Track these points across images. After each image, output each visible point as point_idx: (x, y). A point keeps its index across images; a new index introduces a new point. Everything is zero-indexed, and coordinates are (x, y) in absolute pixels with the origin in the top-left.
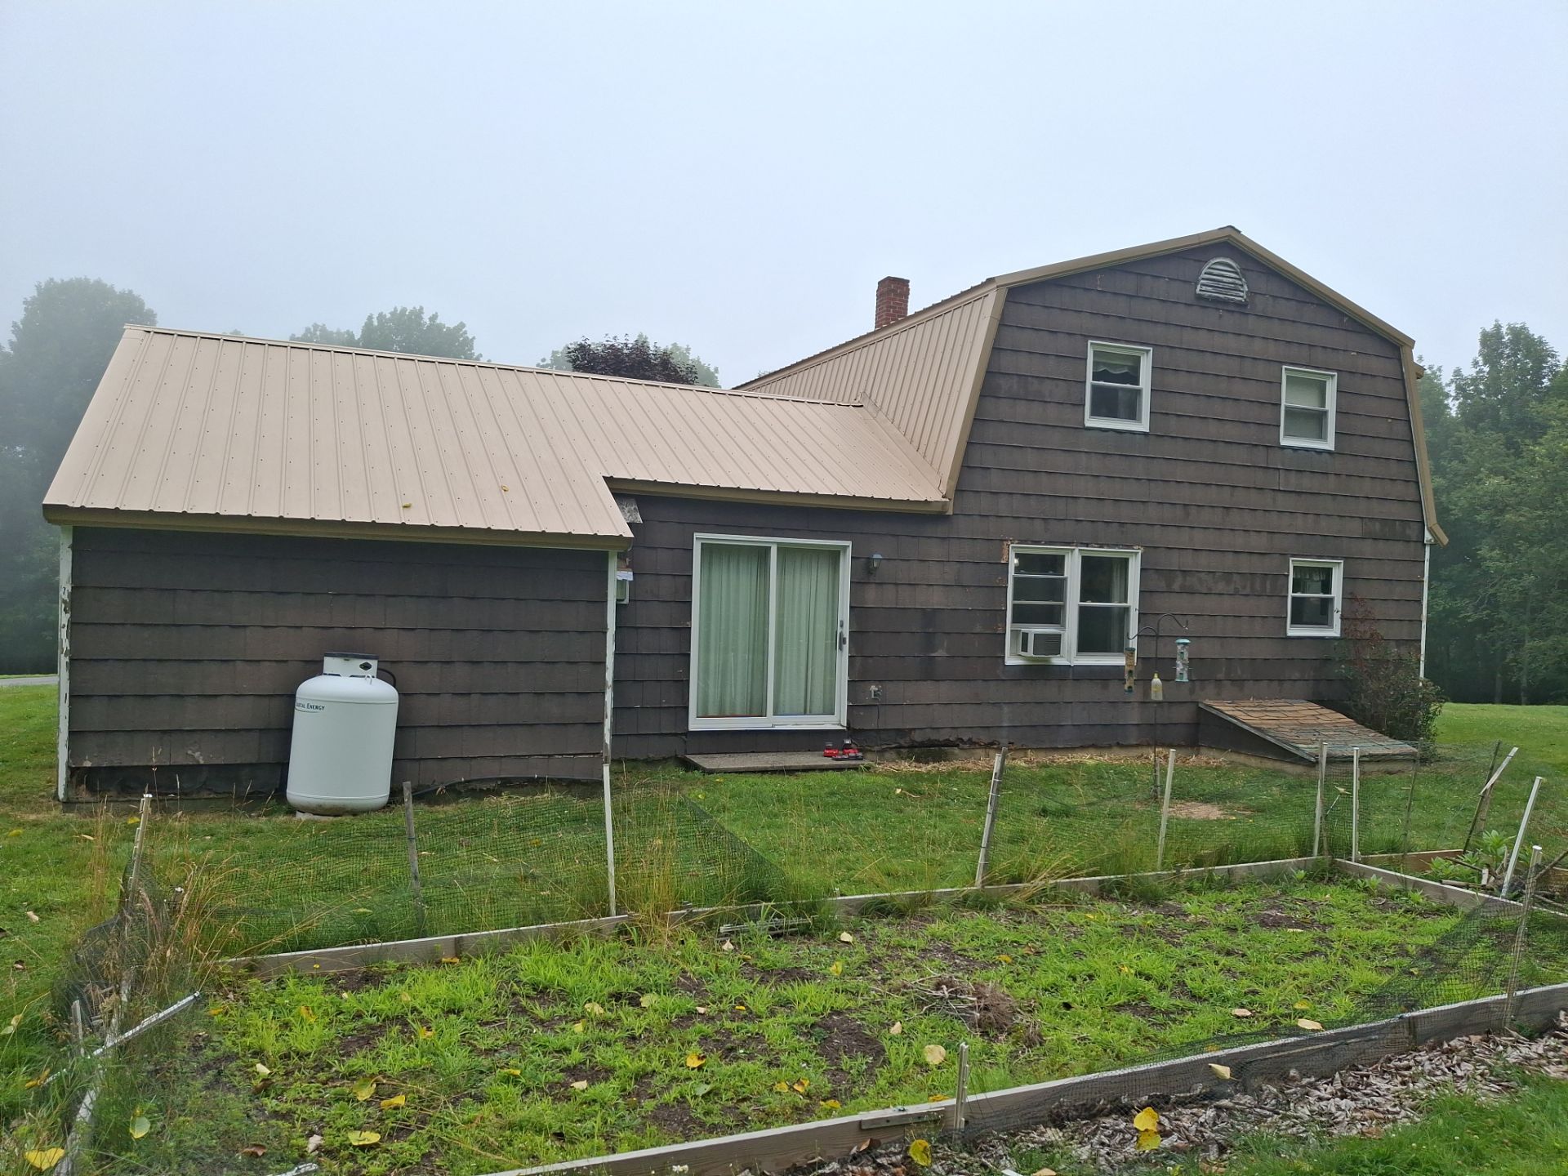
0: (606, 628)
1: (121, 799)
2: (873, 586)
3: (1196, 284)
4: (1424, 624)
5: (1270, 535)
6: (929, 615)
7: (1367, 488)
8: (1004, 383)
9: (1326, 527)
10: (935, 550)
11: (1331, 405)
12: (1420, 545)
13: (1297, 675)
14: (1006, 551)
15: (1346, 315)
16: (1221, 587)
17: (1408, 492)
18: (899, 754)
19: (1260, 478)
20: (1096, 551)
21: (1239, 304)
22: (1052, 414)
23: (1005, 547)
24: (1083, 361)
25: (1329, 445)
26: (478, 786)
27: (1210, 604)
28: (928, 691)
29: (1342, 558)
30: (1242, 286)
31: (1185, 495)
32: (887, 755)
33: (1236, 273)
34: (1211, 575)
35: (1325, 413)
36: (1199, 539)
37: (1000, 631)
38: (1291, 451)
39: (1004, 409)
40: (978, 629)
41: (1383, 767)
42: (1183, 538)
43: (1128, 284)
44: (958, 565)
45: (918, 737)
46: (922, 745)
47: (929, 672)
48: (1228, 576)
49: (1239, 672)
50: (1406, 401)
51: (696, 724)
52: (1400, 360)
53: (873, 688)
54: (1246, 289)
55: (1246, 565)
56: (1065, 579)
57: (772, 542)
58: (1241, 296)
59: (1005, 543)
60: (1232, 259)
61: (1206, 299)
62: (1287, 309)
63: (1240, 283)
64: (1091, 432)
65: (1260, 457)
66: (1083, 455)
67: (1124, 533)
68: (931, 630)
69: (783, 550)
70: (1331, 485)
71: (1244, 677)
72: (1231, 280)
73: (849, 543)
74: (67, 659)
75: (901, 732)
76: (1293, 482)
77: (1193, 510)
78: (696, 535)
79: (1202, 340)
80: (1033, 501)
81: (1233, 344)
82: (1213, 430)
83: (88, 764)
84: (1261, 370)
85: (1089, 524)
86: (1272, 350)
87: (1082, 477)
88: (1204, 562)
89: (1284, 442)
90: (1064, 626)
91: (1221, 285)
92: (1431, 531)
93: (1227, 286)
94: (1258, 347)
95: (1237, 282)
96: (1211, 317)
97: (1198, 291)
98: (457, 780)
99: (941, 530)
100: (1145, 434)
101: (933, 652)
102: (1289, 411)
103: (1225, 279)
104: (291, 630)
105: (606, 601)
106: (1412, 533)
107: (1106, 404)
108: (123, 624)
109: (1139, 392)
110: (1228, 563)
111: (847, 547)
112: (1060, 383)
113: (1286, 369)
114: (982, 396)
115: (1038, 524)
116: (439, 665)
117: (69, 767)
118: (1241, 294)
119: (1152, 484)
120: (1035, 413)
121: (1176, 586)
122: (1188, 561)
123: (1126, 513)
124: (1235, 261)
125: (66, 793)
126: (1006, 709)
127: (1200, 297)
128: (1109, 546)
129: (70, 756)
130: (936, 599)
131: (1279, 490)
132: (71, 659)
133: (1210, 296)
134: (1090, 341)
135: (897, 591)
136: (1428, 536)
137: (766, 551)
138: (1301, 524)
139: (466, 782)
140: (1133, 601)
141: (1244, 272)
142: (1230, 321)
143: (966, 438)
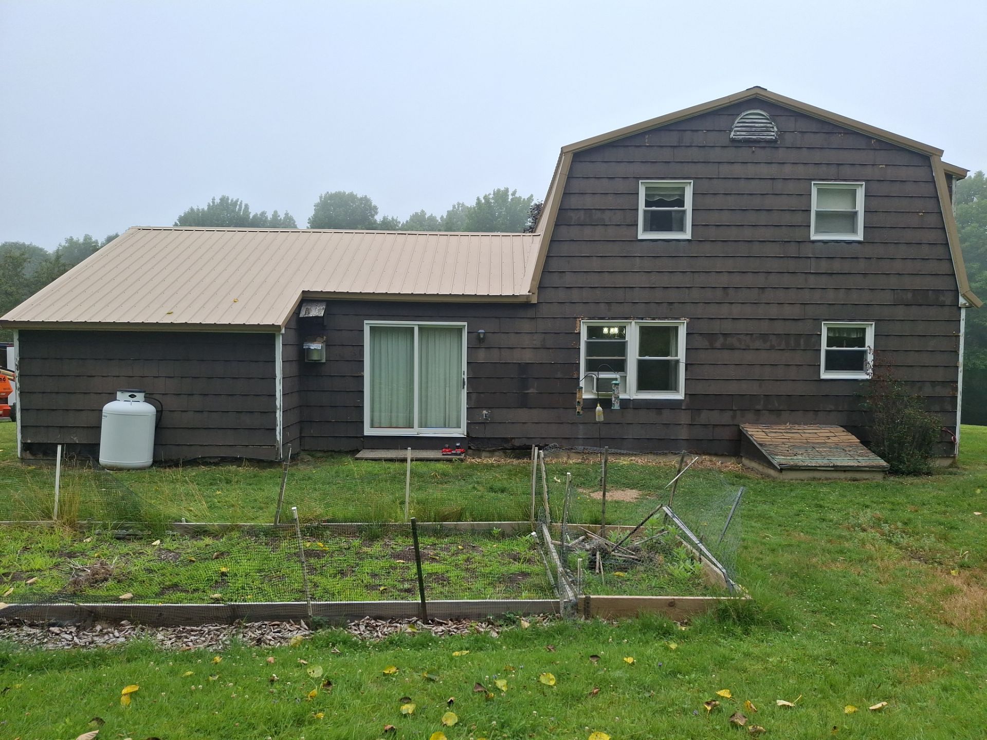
0: (275, 376)
1: (45, 458)
2: (483, 349)
3: (731, 131)
4: (961, 369)
5: (803, 306)
6: (523, 367)
7: (898, 266)
8: (574, 216)
9: (855, 297)
10: (526, 326)
11: (860, 207)
12: (955, 308)
13: (832, 407)
14: (579, 325)
15: (874, 138)
16: (758, 344)
17: (944, 268)
18: (505, 453)
19: (792, 265)
20: (649, 322)
21: (770, 141)
22: (611, 233)
23: (578, 322)
24: (636, 195)
25: (860, 237)
26: (209, 460)
27: (749, 357)
28: (523, 414)
29: (873, 320)
30: (773, 127)
31: (724, 280)
32: (497, 453)
33: (767, 119)
34: (749, 336)
35: (856, 213)
36: (736, 311)
37: (575, 376)
38: (822, 244)
39: (573, 232)
40: (559, 375)
41: (849, 475)
42: (724, 311)
43: (671, 138)
44: (543, 335)
45: (517, 443)
46: (520, 448)
47: (524, 403)
48: (764, 337)
49: (777, 405)
50: (937, 198)
51: (368, 431)
52: (930, 166)
53: (485, 412)
54: (776, 129)
55: (780, 328)
56: (627, 342)
57: (415, 324)
58: (772, 135)
59: (578, 320)
60: (761, 109)
61: (739, 141)
62: (817, 140)
63: (771, 126)
64: (644, 243)
65: (792, 250)
66: (638, 259)
67: (673, 309)
68: (524, 376)
69: (421, 329)
70: (861, 266)
71: (781, 408)
72: (762, 125)
73: (466, 323)
74: (19, 392)
75: (506, 440)
76: (824, 266)
77: (731, 291)
78: (366, 322)
79: (738, 170)
80: (598, 292)
81: (765, 171)
82: (748, 234)
83: (29, 441)
84: (791, 187)
85: (644, 305)
86: (801, 171)
87: (637, 274)
88: (741, 327)
89: (814, 237)
90: (626, 373)
91: (754, 129)
92: (964, 296)
93: (759, 129)
94: (787, 170)
95: (768, 125)
96: (744, 153)
97: (732, 136)
98: (197, 457)
99: (530, 313)
100: (688, 240)
101: (527, 390)
102: (819, 214)
103: (757, 125)
104: (115, 378)
105: (275, 361)
106: (947, 299)
107: (657, 222)
108: (41, 376)
109: (684, 212)
110: (765, 327)
111: (465, 326)
112: (617, 211)
113: (814, 184)
114: (557, 225)
115: (602, 306)
116: (186, 396)
117: (22, 443)
118: (773, 134)
119: (696, 275)
120: (598, 233)
121: (718, 344)
122: (728, 327)
123: (673, 296)
124: (764, 111)
125: (21, 454)
126: (581, 427)
127: (733, 140)
128: (659, 319)
129: (22, 437)
130: (528, 357)
131: (810, 273)
132: (21, 392)
133: (742, 138)
134: (640, 181)
135: (500, 352)
136: (962, 301)
137: (411, 330)
138: (831, 296)
139: (201, 458)
140: (682, 355)
141: (773, 118)
142: (762, 154)
143: (545, 253)
